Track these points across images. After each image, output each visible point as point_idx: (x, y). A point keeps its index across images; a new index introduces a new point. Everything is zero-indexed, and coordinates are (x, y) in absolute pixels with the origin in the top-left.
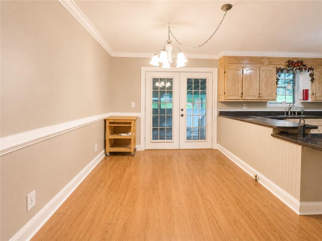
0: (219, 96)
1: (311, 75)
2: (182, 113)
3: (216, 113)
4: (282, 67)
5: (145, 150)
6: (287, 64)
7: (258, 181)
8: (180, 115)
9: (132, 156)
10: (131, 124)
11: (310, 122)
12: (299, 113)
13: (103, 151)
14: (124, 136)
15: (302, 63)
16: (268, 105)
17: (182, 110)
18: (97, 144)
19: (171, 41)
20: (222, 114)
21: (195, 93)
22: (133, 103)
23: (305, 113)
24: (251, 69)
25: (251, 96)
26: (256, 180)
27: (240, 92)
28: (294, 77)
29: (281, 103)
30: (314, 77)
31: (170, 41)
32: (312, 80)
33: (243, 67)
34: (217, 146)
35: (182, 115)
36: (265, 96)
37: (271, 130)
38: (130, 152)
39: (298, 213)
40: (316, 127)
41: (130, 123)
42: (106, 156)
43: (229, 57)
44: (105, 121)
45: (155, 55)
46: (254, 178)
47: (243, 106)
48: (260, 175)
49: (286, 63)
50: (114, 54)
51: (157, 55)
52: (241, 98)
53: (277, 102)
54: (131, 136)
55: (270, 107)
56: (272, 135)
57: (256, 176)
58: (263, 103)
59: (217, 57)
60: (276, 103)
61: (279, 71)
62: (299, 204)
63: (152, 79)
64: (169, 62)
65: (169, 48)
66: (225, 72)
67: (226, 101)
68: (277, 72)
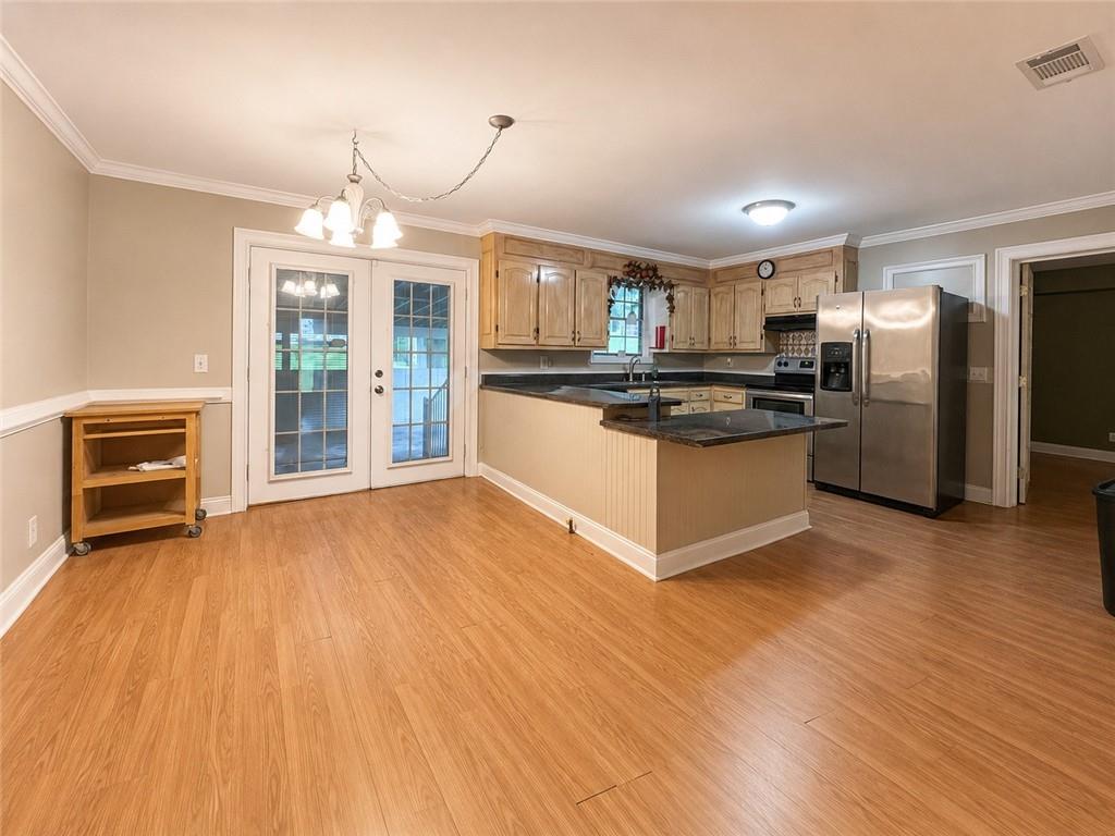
0: (482, 335)
1: (670, 299)
2: (377, 382)
3: (475, 382)
4: (620, 276)
5: (249, 509)
6: (627, 269)
7: (577, 532)
8: (373, 390)
9: (190, 535)
10: (184, 427)
11: (667, 394)
12: (649, 377)
13: (62, 540)
14: (151, 470)
15: (655, 269)
16: (595, 359)
17: (379, 374)
18: (35, 517)
19: (361, 178)
20: (489, 382)
21: (417, 324)
23: (661, 377)
24: (558, 274)
25: (557, 336)
26: (572, 532)
27: (533, 327)
28: (641, 299)
29: (616, 355)
30: (675, 303)
31: (356, 178)
32: (672, 309)
33: (539, 266)
34: (476, 469)
35: (379, 391)
36: (587, 337)
37: (599, 414)
38: (182, 526)
39: (654, 578)
40: (678, 403)
41: (182, 424)
42: (70, 555)
43: (508, 238)
44: (67, 422)
45: (313, 206)
46: (568, 527)
47: (539, 363)
48: (578, 518)
49: (625, 266)
50: (99, 167)
51: (318, 208)
52: (534, 342)
53: (610, 352)
54: (183, 468)
55: (597, 365)
56: (601, 423)
57: (571, 523)
58: (582, 356)
59: (478, 231)
60: (607, 354)
61: (613, 281)
62: (655, 559)
63: (274, 271)
64: (355, 232)
65: (355, 194)
66: (497, 272)
67: (501, 347)
68: (610, 285)
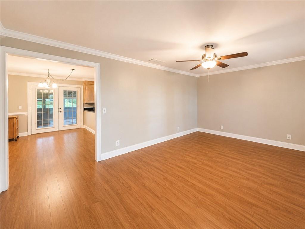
0: (84, 100)
2: (60, 110)
3: (83, 109)
5: (32, 135)
8: (59, 112)
17: (60, 108)
20: (86, 109)
22: (20, 106)
31: (49, 77)
34: (83, 127)
35: (61, 112)
43: (88, 81)
63: (36, 90)
65: (48, 80)
66: (86, 88)
